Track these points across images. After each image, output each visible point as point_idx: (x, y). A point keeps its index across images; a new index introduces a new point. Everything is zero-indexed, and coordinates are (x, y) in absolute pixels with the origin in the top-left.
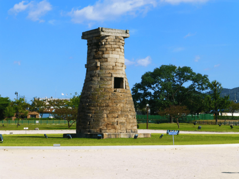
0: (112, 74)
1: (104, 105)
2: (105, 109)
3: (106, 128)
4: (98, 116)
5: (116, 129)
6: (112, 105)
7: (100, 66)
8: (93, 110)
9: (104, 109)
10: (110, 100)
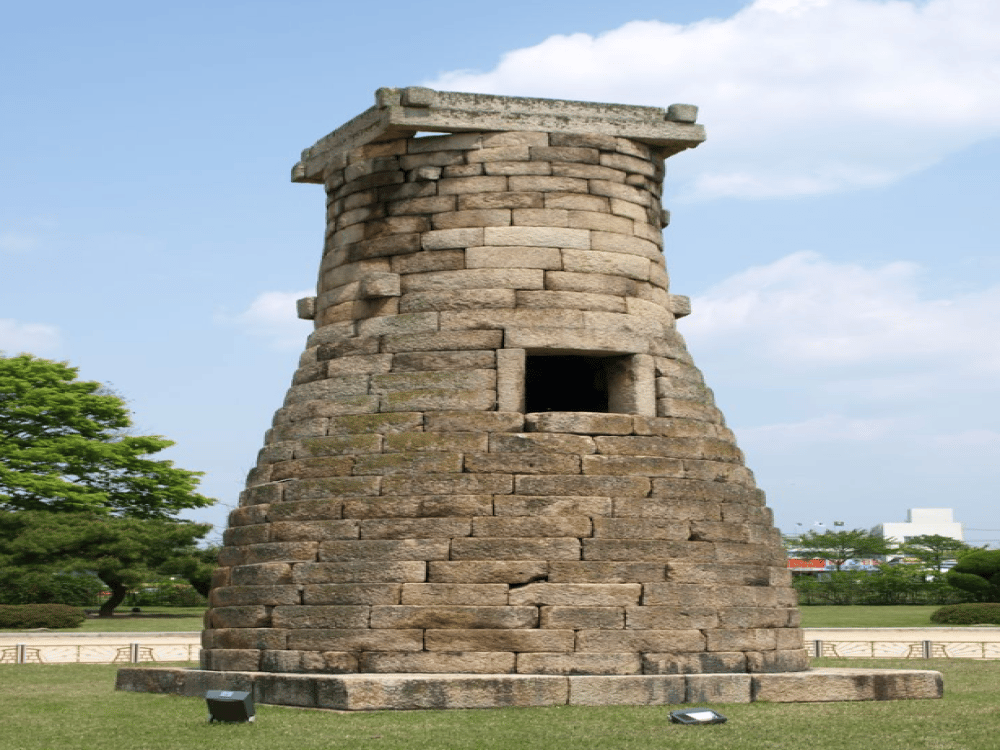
0: (503, 330)
1: (411, 505)
2: (410, 530)
3: (416, 646)
4: (345, 571)
5: (516, 653)
6: (488, 507)
7: (397, 292)
8: (302, 538)
9: (399, 533)
10: (472, 476)
